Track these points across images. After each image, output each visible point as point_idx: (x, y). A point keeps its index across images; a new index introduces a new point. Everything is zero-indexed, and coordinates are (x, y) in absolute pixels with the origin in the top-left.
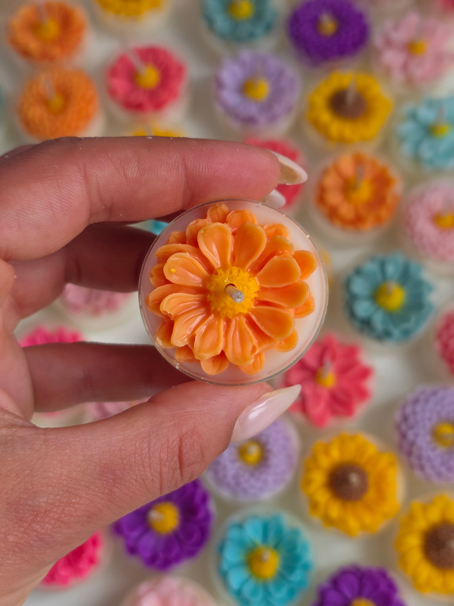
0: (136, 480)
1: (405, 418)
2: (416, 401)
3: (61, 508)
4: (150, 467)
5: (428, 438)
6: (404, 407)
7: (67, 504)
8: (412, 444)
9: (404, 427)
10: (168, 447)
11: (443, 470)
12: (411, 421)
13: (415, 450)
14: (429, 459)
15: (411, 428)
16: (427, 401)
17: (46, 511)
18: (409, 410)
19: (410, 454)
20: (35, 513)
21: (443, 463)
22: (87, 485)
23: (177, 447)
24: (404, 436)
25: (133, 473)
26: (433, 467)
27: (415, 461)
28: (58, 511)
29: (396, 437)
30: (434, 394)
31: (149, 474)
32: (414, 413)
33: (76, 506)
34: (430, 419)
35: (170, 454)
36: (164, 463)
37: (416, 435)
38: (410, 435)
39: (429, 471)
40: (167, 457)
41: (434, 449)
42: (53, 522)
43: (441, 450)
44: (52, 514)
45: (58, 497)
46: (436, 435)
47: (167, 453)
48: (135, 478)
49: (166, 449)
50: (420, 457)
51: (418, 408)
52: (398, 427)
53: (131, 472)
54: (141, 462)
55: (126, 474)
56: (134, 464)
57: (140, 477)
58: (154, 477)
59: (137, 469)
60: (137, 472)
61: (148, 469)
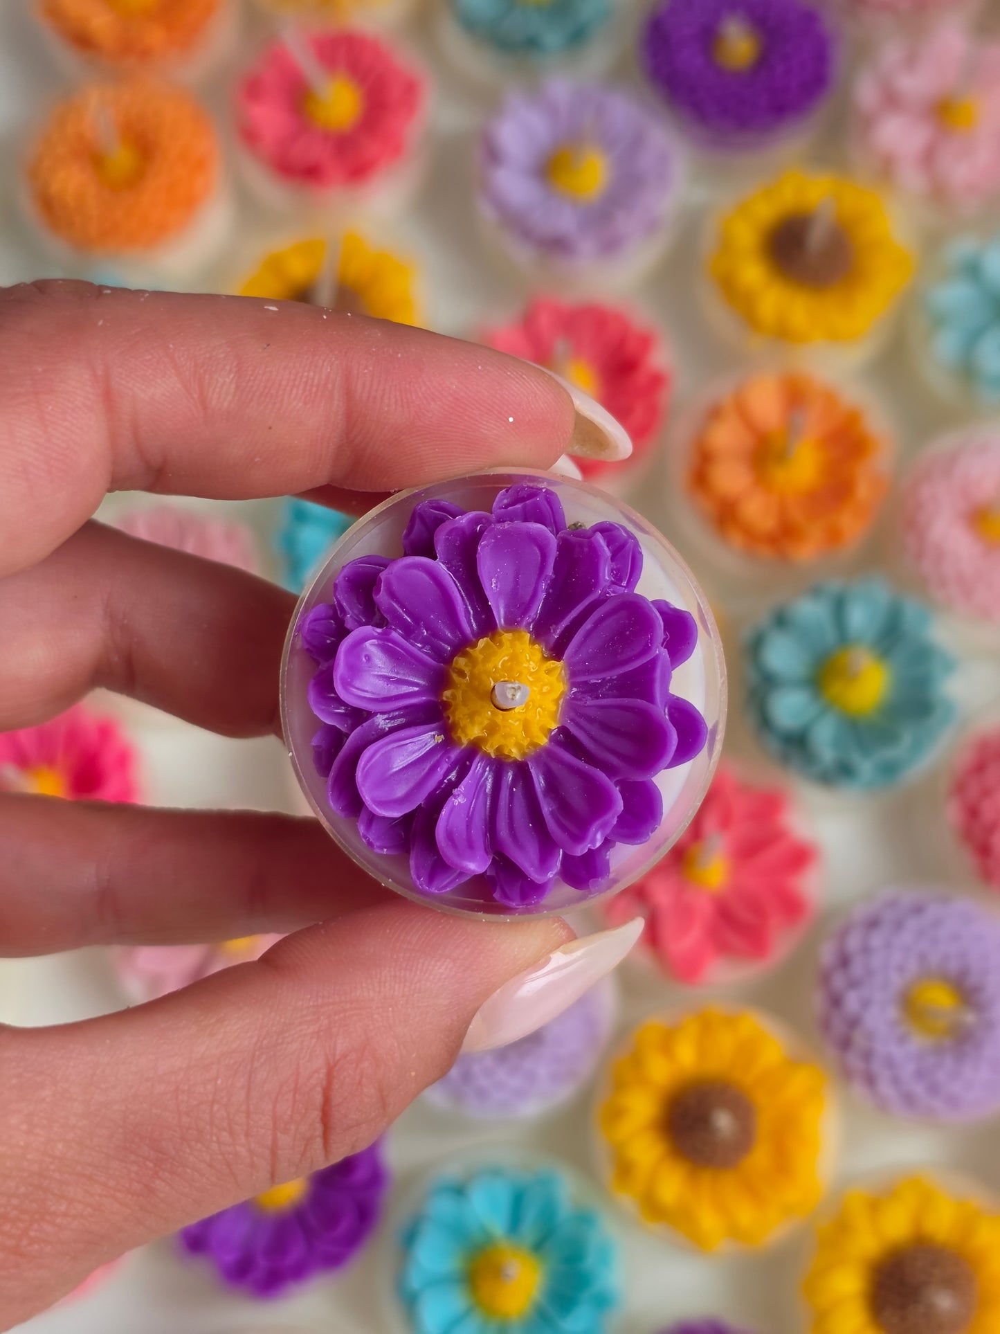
0: (210, 1166)
1: (844, 961)
2: (873, 924)
5: (893, 1012)
6: (844, 934)
8: (854, 1023)
9: (839, 981)
10: (295, 1090)
11: (919, 1089)
12: (857, 968)
13: (859, 1038)
14: (890, 1063)
15: (854, 984)
16: (899, 925)
18: (853, 943)
19: (845, 1044)
21: (920, 1074)
23: (319, 1088)
24: (836, 1001)
26: (896, 1081)
27: (855, 1061)
29: (817, 1001)
30: (918, 910)
32: (866, 950)
34: (901, 969)
36: (282, 1125)
37: (866, 1004)
38: (852, 1001)
39: (885, 1088)
40: (293, 1111)
41: (902, 1040)
43: (918, 1041)
46: (909, 1005)
49: (292, 1093)
50: (868, 1056)
51: (877, 940)
52: (825, 979)
53: (199, 1145)
54: (225, 1124)
55: (188, 1150)
56: (208, 1127)
57: (220, 1157)
58: (255, 1158)
59: (214, 1139)
60: (215, 1146)
61: (243, 1139)
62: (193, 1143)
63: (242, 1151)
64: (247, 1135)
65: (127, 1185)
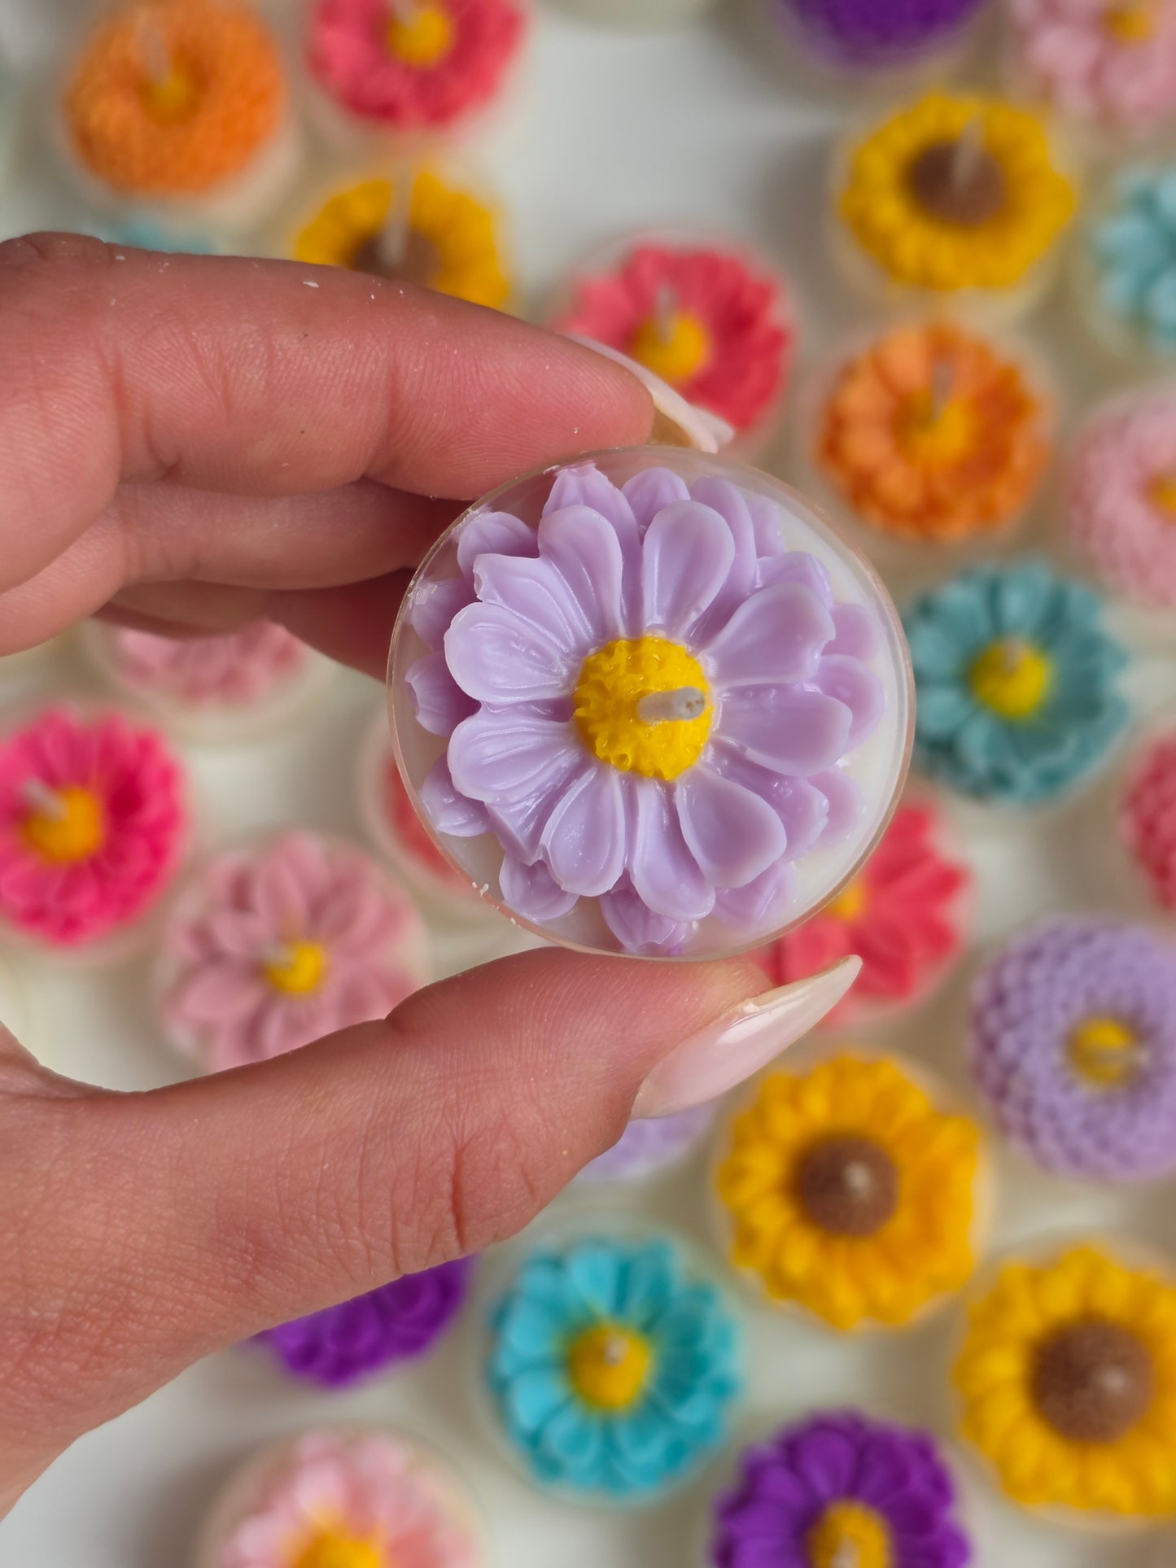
0: (319, 1260)
1: (999, 998)
2: (1033, 955)
5: (1056, 1057)
6: (999, 968)
8: (1010, 1069)
9: (993, 1021)
11: (1087, 1144)
12: (1014, 1006)
13: (1016, 1086)
14: (1052, 1115)
15: (1010, 1025)
16: (1062, 957)
18: (1010, 977)
19: (1001, 1093)
21: (1088, 1127)
24: (990, 1044)
25: (310, 1241)
26: (1060, 1135)
27: (1011, 1112)
29: (968, 1045)
30: (1086, 939)
32: (1025, 985)
34: (1065, 1007)
37: (1024, 1047)
38: (1008, 1044)
39: (1048, 1144)
41: (1067, 1088)
43: (1086, 1090)
46: (1075, 1049)
48: (315, 1252)
50: (1027, 1106)
51: (1037, 974)
52: (977, 1020)
53: (305, 1238)
54: (334, 1215)
55: (291, 1243)
56: (314, 1217)
57: (330, 1251)
58: (373, 1252)
59: (322, 1230)
60: (323, 1239)
61: (356, 1231)
62: (297, 1236)
63: (357, 1244)
64: (361, 1226)
65: (222, 1280)
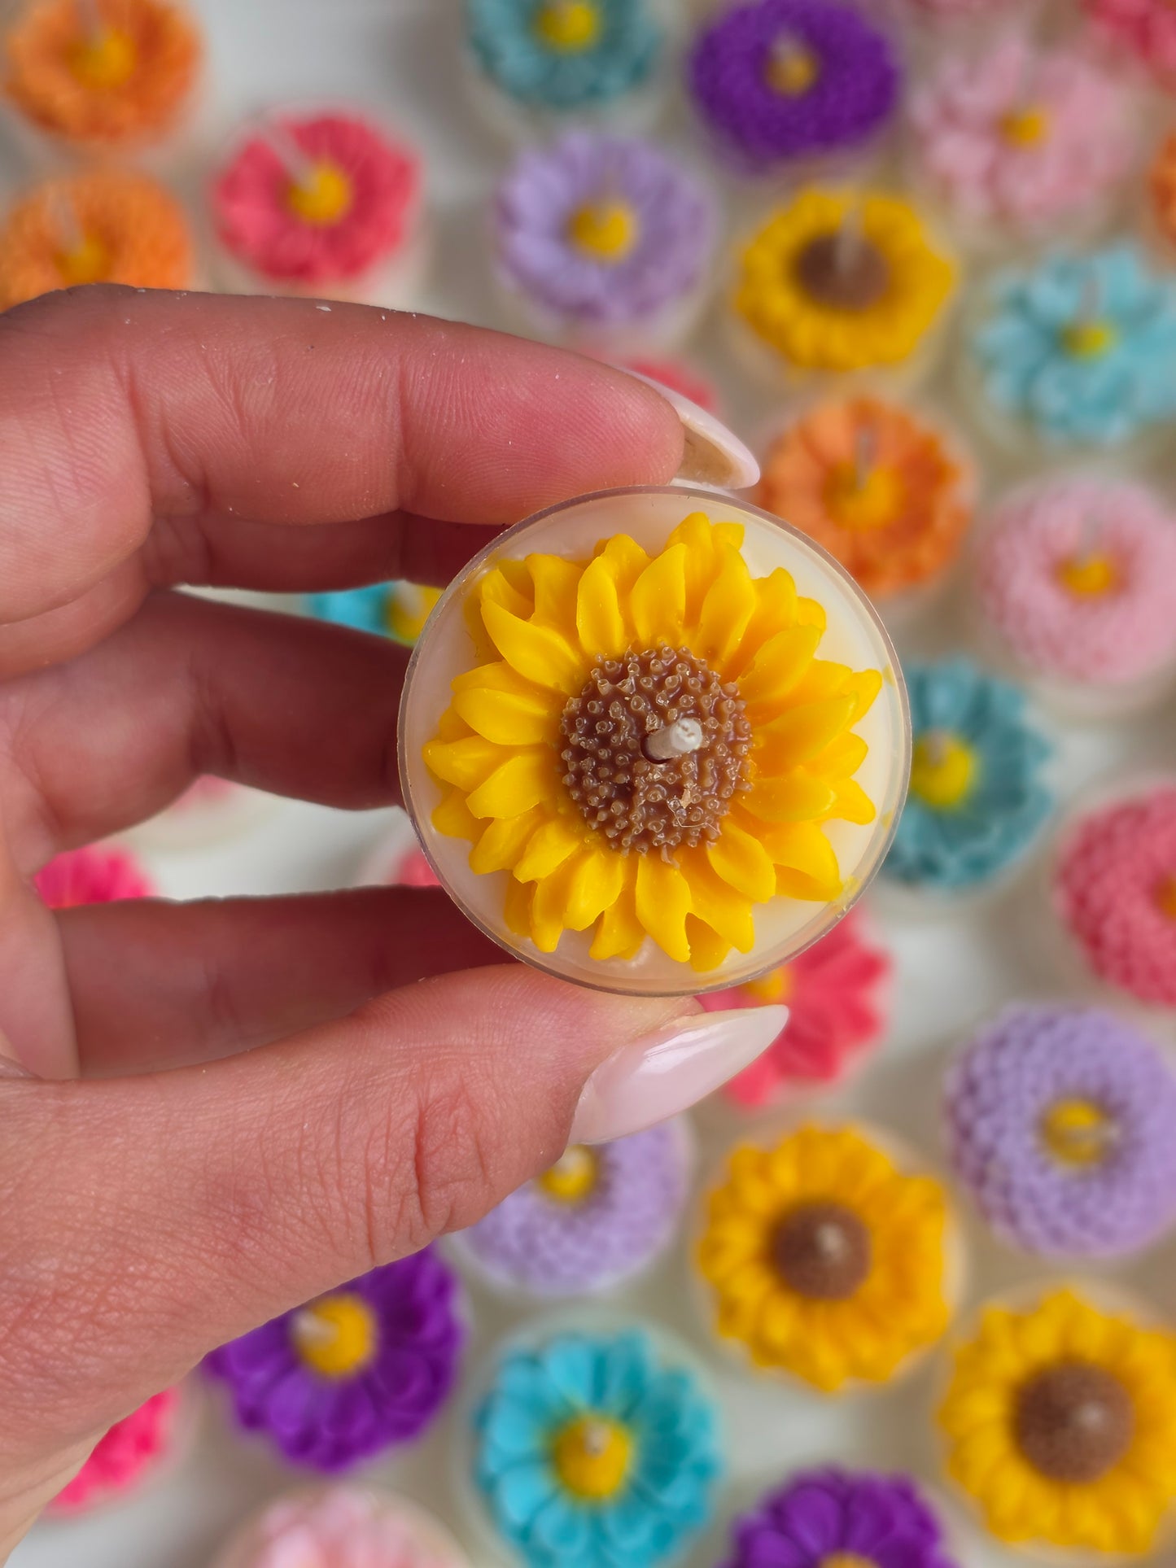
0: (303, 1221)
1: (971, 1088)
2: (1000, 1043)
3: (98, 1289)
4: (339, 1185)
5: (1030, 1140)
6: (968, 1057)
7: (115, 1278)
8: (988, 1154)
9: (966, 1110)
10: (388, 1136)
11: (1067, 1223)
12: (986, 1093)
13: (994, 1171)
14: (1032, 1195)
15: (984, 1112)
16: (1028, 1043)
17: (57, 1294)
18: (980, 1066)
19: (980, 1179)
20: (28, 1300)
21: (1066, 1205)
22: (169, 1229)
23: (412, 1135)
24: (966, 1133)
25: (294, 1201)
26: (1041, 1215)
27: (992, 1197)
28: (89, 1295)
29: (945, 1135)
30: (1048, 1024)
31: (337, 1206)
32: (995, 1073)
33: (139, 1284)
34: (1035, 1091)
35: (394, 1154)
36: (375, 1175)
37: (999, 1132)
38: (984, 1131)
39: (1030, 1224)
40: (386, 1159)
41: (1043, 1169)
42: (75, 1324)
43: (1062, 1170)
44: (73, 1304)
45: (90, 1260)
46: (1049, 1132)
47: (384, 1152)
48: (299, 1213)
49: (384, 1139)
50: (1006, 1190)
51: (1006, 1061)
52: (952, 1110)
53: (289, 1197)
54: (315, 1174)
55: (277, 1204)
56: (297, 1177)
58: (350, 1214)
59: (304, 1189)
60: (306, 1199)
61: (336, 1191)
62: (282, 1196)
